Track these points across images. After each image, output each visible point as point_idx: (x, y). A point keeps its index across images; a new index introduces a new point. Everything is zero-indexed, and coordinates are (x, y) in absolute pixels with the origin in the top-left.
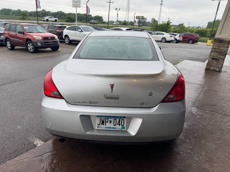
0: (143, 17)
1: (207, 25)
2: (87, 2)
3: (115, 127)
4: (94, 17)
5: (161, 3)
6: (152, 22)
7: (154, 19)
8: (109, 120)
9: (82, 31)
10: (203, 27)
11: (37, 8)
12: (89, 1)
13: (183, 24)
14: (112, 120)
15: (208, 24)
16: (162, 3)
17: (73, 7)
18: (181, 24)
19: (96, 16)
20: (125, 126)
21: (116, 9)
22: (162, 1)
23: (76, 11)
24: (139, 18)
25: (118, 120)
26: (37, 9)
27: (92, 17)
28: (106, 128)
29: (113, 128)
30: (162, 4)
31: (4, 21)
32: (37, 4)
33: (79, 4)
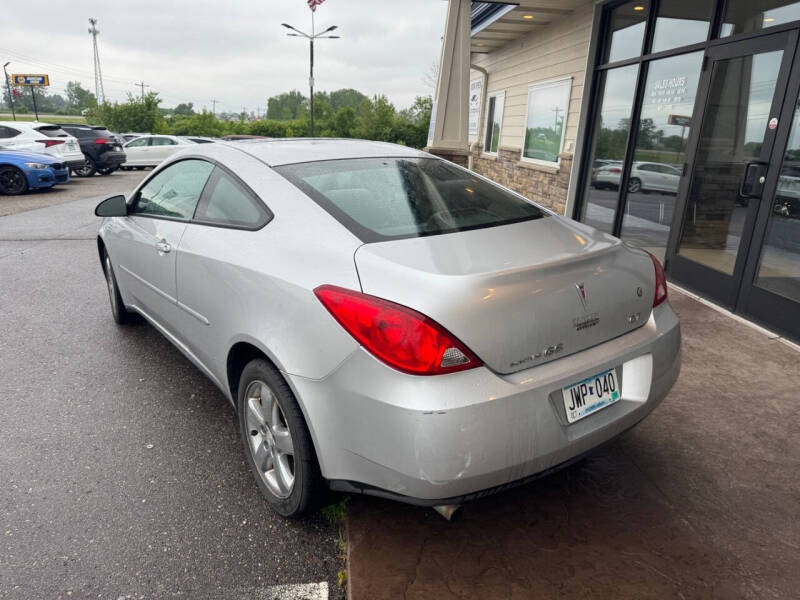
0: (43, 78)
1: (267, 107)
3: (601, 400)
5: (91, 26)
6: (70, 96)
7: (79, 84)
8: (588, 386)
10: (253, 114)
13: (191, 105)
14: (592, 384)
15: (269, 105)
16: (96, 27)
18: (184, 105)
20: (617, 389)
22: (93, 22)
24: (28, 82)
25: (602, 380)
28: (587, 410)
29: (599, 405)
30: (95, 33)
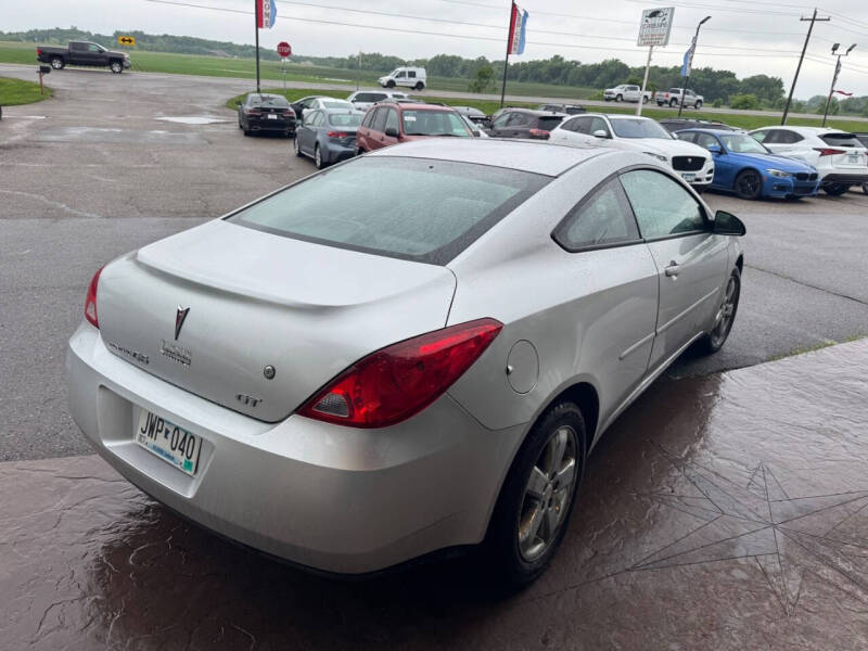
2: (702, 22)
3: (172, 453)
4: (744, 80)
8: (165, 426)
9: (609, 136)
11: (509, 52)
12: (709, 17)
17: (639, 45)
19: (753, 78)
20: (193, 460)
21: (835, 48)
23: (650, 59)
25: (182, 435)
26: (510, 56)
27: (738, 82)
28: (154, 448)
29: (169, 456)
31: (406, 95)
32: (515, 37)
33: (665, 32)
